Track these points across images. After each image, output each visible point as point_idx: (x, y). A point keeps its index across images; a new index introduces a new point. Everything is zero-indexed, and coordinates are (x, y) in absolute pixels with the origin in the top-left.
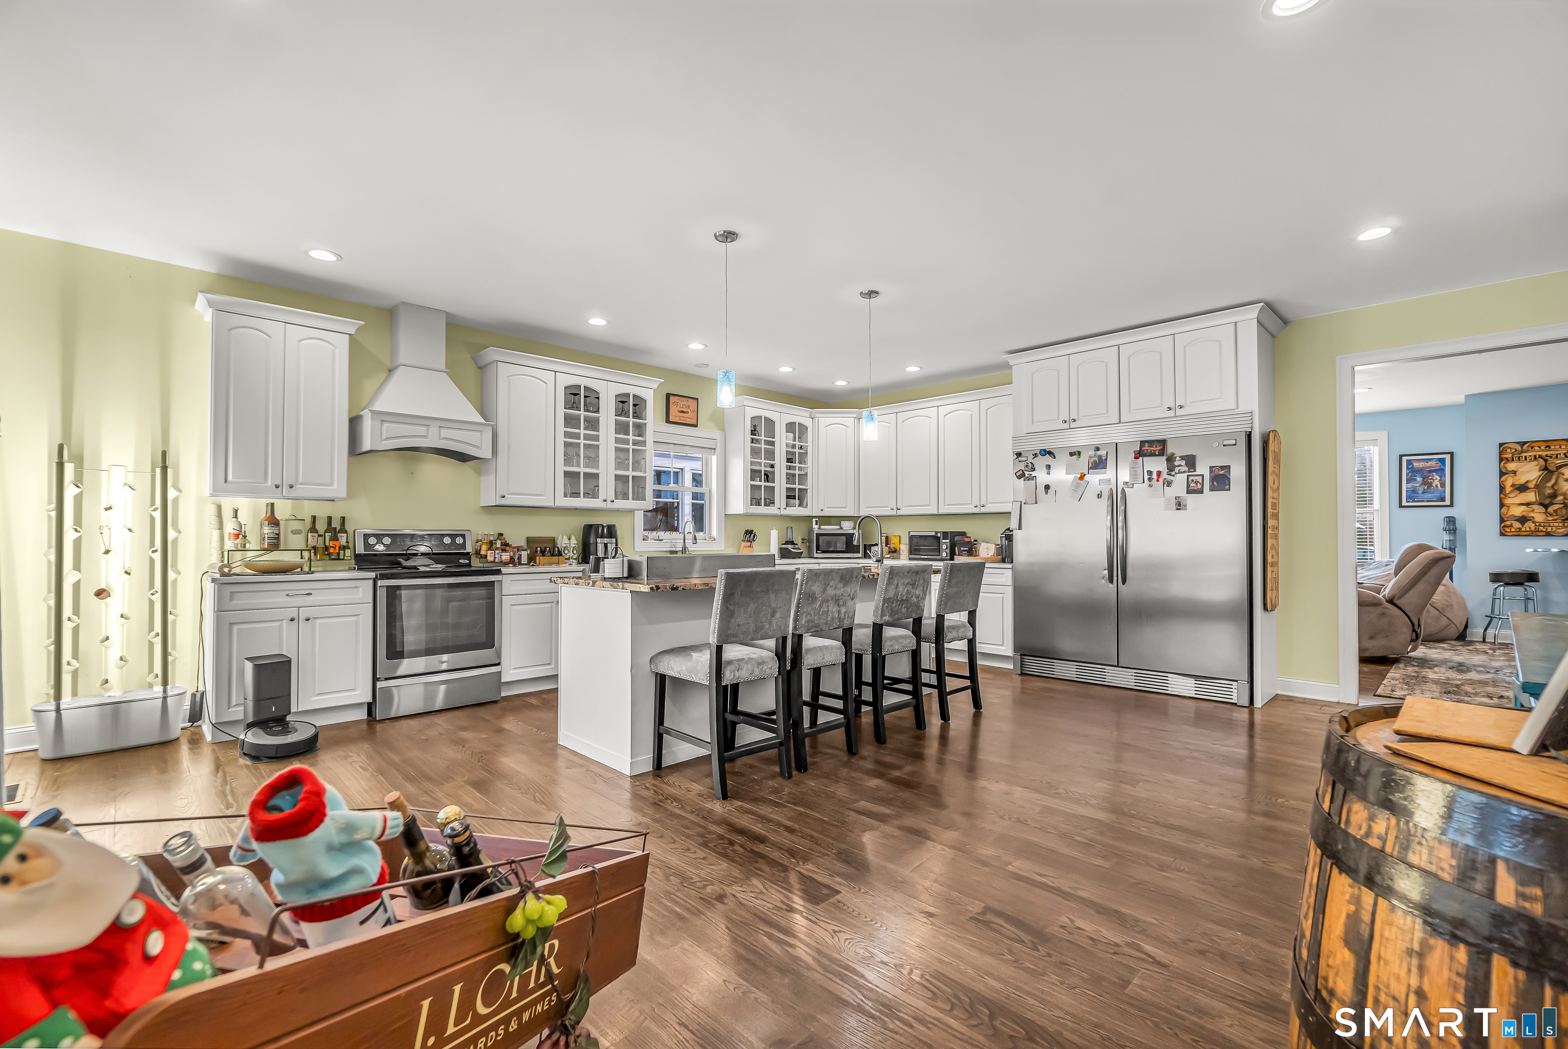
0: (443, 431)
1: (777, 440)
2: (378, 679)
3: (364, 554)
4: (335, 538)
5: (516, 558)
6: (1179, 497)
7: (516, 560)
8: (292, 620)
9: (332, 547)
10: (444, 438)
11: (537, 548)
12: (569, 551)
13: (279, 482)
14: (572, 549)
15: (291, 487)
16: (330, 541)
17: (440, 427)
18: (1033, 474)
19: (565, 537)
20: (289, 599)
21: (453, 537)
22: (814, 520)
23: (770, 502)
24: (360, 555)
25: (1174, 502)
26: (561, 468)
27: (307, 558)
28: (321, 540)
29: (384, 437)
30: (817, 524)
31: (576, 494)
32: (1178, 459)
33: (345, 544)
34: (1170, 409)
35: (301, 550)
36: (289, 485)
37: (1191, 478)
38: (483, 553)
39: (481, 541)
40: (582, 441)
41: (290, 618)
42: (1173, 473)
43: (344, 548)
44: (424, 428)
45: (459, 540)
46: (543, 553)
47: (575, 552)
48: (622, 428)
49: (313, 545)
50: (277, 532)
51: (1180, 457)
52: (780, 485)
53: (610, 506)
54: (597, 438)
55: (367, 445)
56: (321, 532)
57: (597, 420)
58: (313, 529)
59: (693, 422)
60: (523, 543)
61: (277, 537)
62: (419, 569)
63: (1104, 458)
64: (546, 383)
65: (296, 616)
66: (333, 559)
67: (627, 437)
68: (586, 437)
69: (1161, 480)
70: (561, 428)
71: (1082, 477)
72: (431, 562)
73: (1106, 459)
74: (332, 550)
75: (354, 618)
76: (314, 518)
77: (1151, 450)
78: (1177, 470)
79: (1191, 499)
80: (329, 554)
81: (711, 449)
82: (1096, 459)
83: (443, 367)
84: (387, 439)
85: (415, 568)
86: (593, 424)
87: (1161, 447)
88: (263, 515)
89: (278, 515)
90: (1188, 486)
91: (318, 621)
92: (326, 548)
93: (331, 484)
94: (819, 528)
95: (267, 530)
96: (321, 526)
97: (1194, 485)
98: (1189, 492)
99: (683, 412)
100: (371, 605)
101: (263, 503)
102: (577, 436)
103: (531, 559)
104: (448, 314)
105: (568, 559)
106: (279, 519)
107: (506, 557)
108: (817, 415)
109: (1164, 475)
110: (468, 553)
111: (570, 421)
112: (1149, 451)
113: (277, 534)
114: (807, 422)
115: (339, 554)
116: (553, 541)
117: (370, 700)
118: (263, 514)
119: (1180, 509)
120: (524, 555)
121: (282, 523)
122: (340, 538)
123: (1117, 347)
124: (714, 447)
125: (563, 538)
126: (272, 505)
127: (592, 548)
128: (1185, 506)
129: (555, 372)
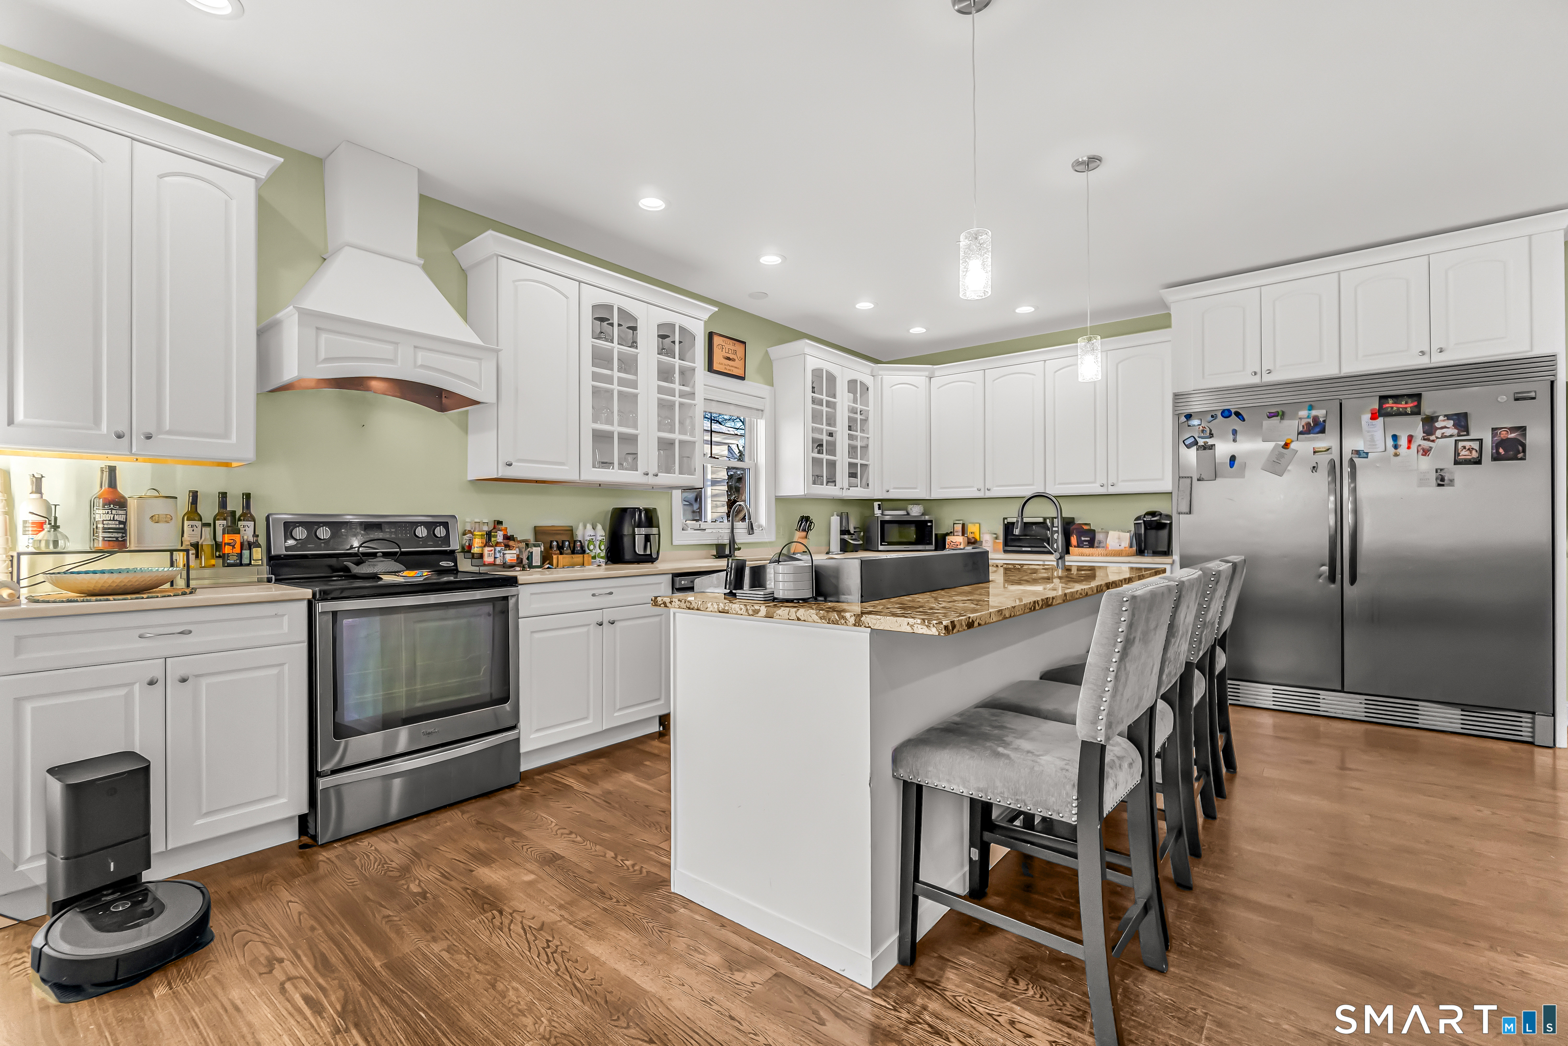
0: (420, 354)
1: (838, 400)
2: (319, 775)
3: (286, 556)
4: (233, 529)
5: (524, 557)
6: (1441, 470)
7: (525, 561)
8: (151, 683)
9: (229, 544)
10: (422, 366)
11: (552, 542)
12: (595, 547)
13: (123, 428)
14: (598, 542)
15: (149, 437)
16: (224, 533)
17: (415, 347)
18: (1210, 442)
19: (589, 526)
20: (143, 643)
21: (430, 526)
22: (876, 504)
23: (832, 480)
24: (278, 557)
25: (1433, 475)
26: (589, 426)
27: (181, 566)
28: (207, 531)
29: (322, 355)
30: (879, 509)
31: (606, 464)
32: (1441, 418)
33: (251, 539)
34: (1423, 353)
35: (172, 551)
36: (144, 434)
37: (1461, 444)
38: (476, 550)
39: (470, 532)
40: (615, 387)
41: (148, 679)
42: (1432, 438)
43: (250, 546)
44: (390, 347)
45: (440, 532)
46: (560, 548)
47: (603, 547)
48: (665, 374)
49: (194, 540)
50: (122, 518)
51: (1445, 416)
52: (842, 459)
53: (651, 480)
54: (634, 384)
55: (290, 371)
56: (208, 517)
57: (635, 358)
58: (193, 513)
59: (739, 373)
60: (530, 536)
61: (122, 527)
62: (381, 579)
63: (1321, 420)
64: (567, 297)
65: (159, 674)
66: (230, 565)
67: (672, 385)
68: (621, 382)
69: (1414, 446)
70: (588, 368)
71: (1286, 446)
72: (398, 566)
73: (1324, 421)
74: (227, 550)
75: (274, 671)
76: (194, 497)
77: (1398, 408)
78: (1439, 433)
79: (1461, 474)
80: (223, 557)
81: (758, 410)
82: (1310, 421)
83: (414, 256)
84: (327, 360)
85: (375, 577)
86: (629, 365)
87: (1416, 403)
88: (96, 490)
89: (124, 488)
90: (1456, 453)
91: (204, 682)
92: (218, 546)
93: (226, 435)
94: (882, 514)
95: (101, 515)
96: (208, 510)
97: (1467, 453)
98: (1456, 463)
99: (728, 359)
100: (305, 646)
101: (95, 465)
102: (609, 380)
103: (546, 558)
104: (420, 172)
105: (594, 558)
106: (126, 496)
107: (511, 556)
108: (880, 373)
109: (1418, 441)
110: (453, 552)
111: (601, 359)
112: (1395, 408)
113: (120, 522)
114: (868, 381)
115: (240, 556)
116: (570, 531)
117: (305, 810)
118: (96, 486)
119: (1443, 485)
120: (537, 552)
121: (132, 505)
122: (242, 529)
123: (1336, 275)
124: (762, 408)
125: (585, 527)
126: (112, 470)
127: (627, 541)
128: (1452, 481)
129: (580, 282)
